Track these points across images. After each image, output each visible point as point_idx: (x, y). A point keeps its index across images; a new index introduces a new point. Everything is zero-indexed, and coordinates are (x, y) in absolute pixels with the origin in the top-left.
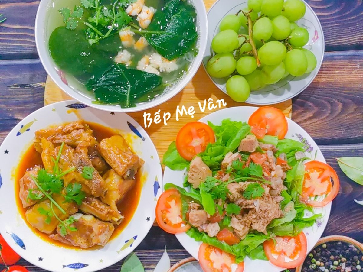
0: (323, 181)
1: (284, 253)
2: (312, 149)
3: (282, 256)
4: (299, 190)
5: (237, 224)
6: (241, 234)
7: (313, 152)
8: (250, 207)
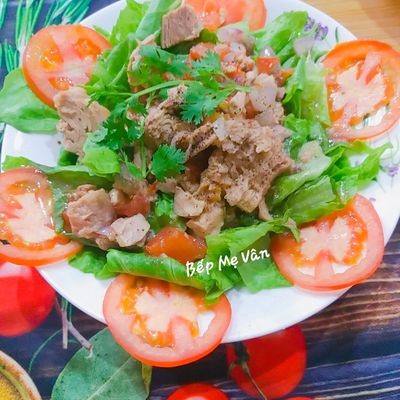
0: (369, 79)
1: (326, 256)
2: (325, 30)
3: (325, 265)
4: (324, 117)
5: (188, 204)
6: (203, 223)
7: (331, 35)
8: (207, 142)
